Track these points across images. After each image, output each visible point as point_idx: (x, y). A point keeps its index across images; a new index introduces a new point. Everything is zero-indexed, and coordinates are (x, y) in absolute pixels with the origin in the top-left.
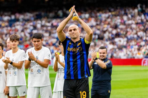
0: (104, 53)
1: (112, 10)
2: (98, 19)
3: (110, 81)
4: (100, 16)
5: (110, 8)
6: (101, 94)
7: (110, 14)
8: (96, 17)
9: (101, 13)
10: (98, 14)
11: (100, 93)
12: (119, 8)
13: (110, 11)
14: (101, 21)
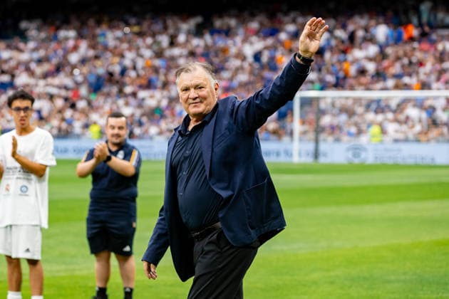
0: (120, 128)
1: (133, 21)
2: (98, 43)
3: (133, 197)
4: (104, 35)
5: (127, 17)
6: (114, 231)
7: (127, 30)
8: (94, 37)
9: (104, 27)
10: (98, 31)
11: (113, 228)
12: (148, 16)
13: (128, 24)
14: (106, 48)
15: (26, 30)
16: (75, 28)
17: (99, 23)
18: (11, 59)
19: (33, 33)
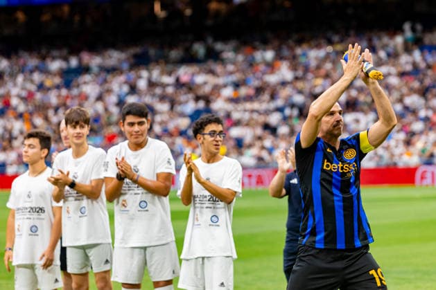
1: (336, 38)
2: (299, 64)
4: (305, 55)
5: (329, 34)
7: (330, 49)
8: (294, 58)
9: (305, 46)
10: (299, 51)
12: (352, 32)
13: (330, 42)
14: (307, 69)
15: (222, 52)
16: (273, 49)
17: (300, 42)
18: (205, 83)
19: (229, 55)
